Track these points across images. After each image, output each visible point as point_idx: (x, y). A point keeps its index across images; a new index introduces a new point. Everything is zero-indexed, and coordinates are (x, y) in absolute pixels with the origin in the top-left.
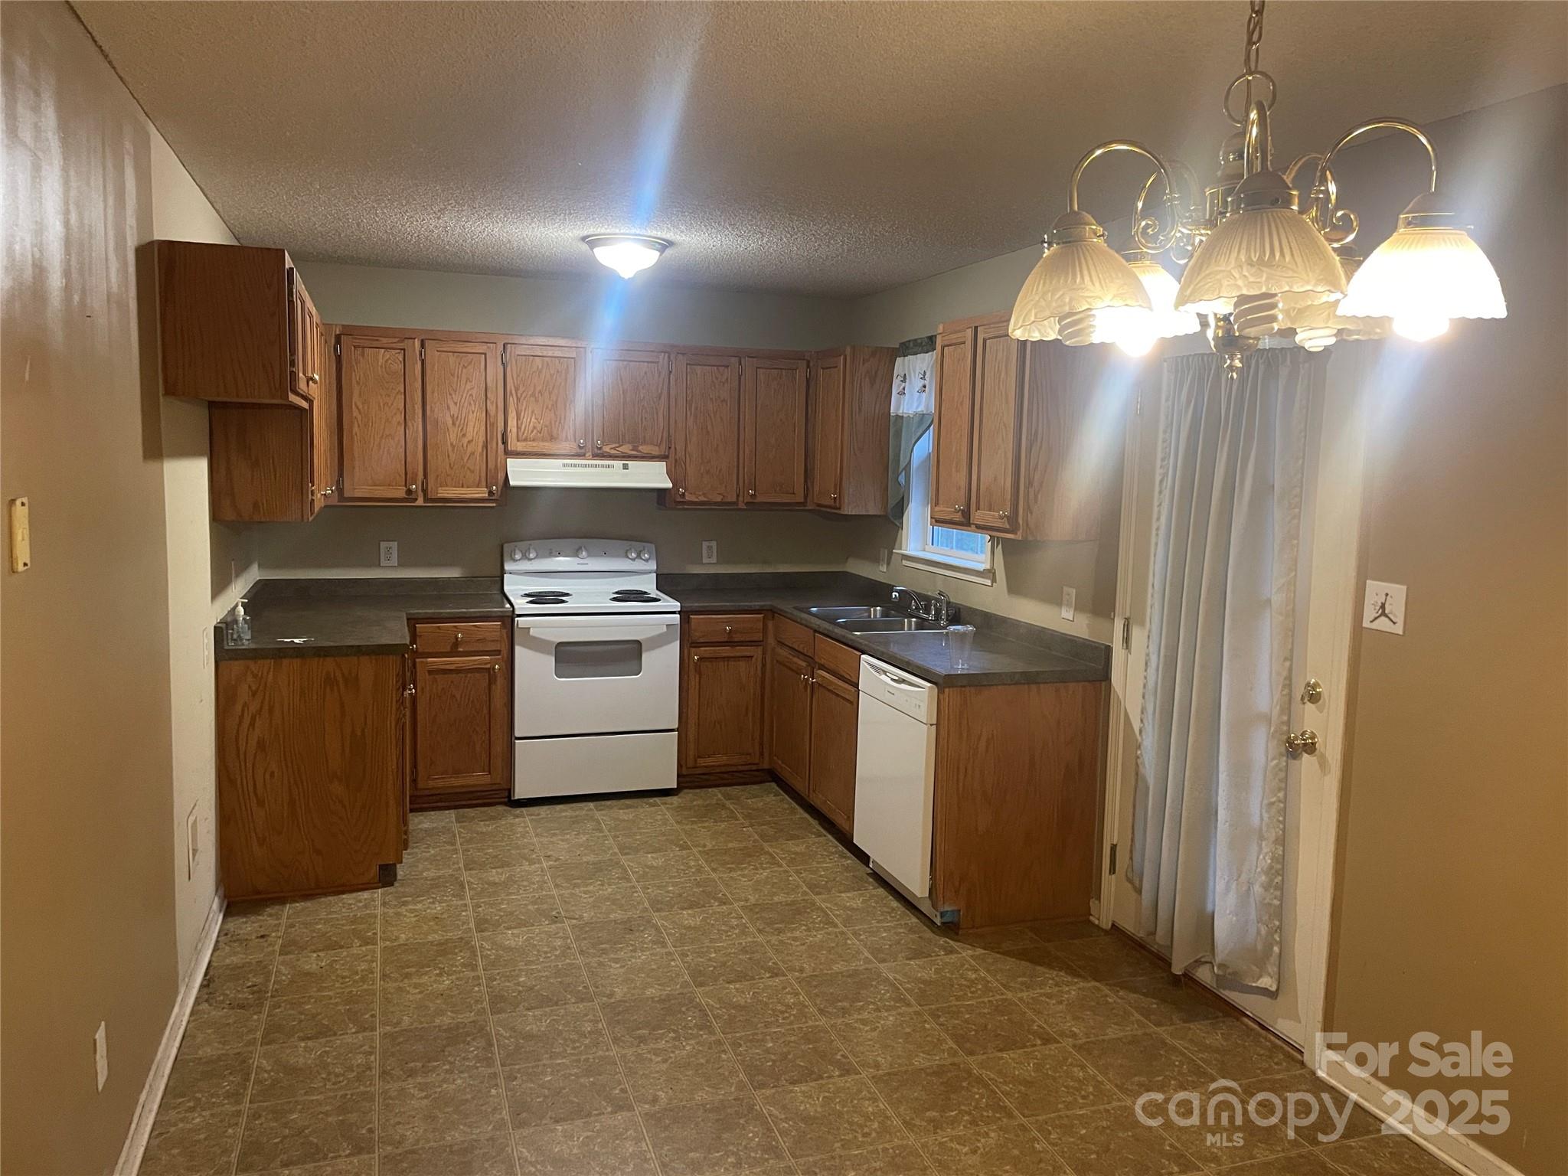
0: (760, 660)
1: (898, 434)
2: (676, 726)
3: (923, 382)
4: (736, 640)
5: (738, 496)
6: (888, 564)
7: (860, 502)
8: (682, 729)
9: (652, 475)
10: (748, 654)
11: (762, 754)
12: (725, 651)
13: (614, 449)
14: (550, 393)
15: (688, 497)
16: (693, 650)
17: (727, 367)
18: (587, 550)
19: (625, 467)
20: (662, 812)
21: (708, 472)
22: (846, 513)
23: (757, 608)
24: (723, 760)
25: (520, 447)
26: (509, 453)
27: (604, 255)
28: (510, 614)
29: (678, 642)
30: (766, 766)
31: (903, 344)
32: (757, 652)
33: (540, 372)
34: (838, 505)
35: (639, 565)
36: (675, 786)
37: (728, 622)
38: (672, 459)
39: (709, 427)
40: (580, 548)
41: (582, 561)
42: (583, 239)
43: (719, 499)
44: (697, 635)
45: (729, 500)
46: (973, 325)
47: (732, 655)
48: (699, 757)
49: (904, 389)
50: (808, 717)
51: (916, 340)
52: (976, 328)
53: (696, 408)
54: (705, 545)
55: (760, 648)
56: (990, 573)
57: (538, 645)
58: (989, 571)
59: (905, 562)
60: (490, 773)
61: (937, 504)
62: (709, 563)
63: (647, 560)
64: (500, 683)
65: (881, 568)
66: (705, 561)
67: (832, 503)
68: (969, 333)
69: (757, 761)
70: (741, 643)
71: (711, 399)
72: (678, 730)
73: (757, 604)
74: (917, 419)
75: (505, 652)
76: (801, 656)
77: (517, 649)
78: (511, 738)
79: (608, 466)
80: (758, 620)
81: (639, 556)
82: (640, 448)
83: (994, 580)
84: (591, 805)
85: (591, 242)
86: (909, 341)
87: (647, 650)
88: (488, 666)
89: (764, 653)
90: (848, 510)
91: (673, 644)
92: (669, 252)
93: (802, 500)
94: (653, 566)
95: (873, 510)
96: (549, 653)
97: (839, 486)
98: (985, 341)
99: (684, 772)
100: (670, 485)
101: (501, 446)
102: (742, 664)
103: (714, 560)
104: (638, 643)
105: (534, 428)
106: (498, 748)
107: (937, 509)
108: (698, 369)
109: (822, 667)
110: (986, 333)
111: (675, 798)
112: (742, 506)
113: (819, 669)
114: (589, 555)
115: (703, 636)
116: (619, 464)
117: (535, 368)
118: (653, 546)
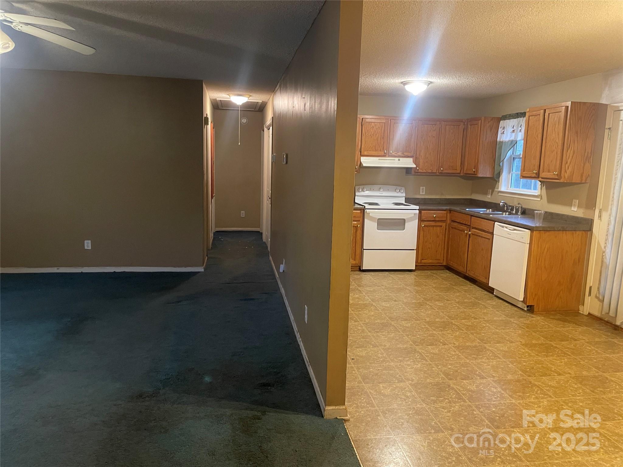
0: (444, 227)
1: (501, 148)
2: (415, 248)
3: (513, 129)
4: (437, 220)
5: (437, 170)
6: (491, 195)
7: (484, 172)
8: (417, 250)
9: (409, 163)
10: (441, 225)
11: (444, 260)
12: (433, 223)
13: (396, 154)
14: (376, 135)
15: (420, 171)
16: (422, 223)
17: (436, 125)
18: (383, 189)
19: (399, 160)
20: (411, 277)
21: (427, 162)
22: (479, 176)
23: (445, 209)
24: (430, 261)
25: (366, 153)
26: (362, 155)
27: (408, 88)
28: (363, 208)
29: (418, 220)
30: (445, 264)
31: (503, 116)
32: (444, 224)
33: (373, 127)
34: (476, 174)
35: (399, 194)
36: (414, 269)
37: (434, 214)
38: (415, 157)
39: (428, 146)
40: (380, 188)
41: (381, 193)
42: (402, 83)
43: (430, 171)
44: (423, 218)
45: (434, 172)
46: (545, 108)
47: (435, 225)
48: (422, 259)
49: (504, 132)
50: (467, 246)
51: (510, 114)
52: (545, 110)
53: (424, 140)
54: (421, 188)
55: (445, 223)
56: (540, 196)
57: (372, 219)
58: (540, 195)
59: (499, 194)
60: (355, 260)
61: (524, 171)
62: (422, 194)
63: (402, 193)
64: (359, 232)
65: (488, 197)
66: (421, 193)
67: (473, 173)
68: (542, 111)
69: (442, 262)
70: (438, 221)
71: (429, 136)
72: (416, 250)
73: (445, 208)
74: (509, 143)
75: (361, 220)
76: (463, 225)
77: (366, 220)
78: (362, 249)
79: (393, 160)
80: (445, 214)
81: (400, 191)
82: (405, 153)
83: (541, 199)
84: (387, 273)
85: (404, 83)
86: (507, 115)
87: (407, 222)
88: (356, 225)
89: (446, 225)
90: (480, 175)
91: (415, 221)
92: (430, 85)
93: (459, 172)
94: (404, 195)
95: (488, 175)
96: (375, 222)
97: (476, 167)
98: (549, 114)
99: (417, 264)
100: (415, 166)
101: (359, 153)
102: (438, 228)
103: (424, 193)
104: (404, 220)
105: (370, 147)
106: (358, 252)
107: (524, 173)
108: (426, 126)
109: (474, 228)
110: (549, 111)
111: (414, 273)
112: (438, 174)
113: (472, 229)
114: (383, 191)
115: (426, 218)
116: (397, 159)
117: (371, 126)
118: (403, 188)
